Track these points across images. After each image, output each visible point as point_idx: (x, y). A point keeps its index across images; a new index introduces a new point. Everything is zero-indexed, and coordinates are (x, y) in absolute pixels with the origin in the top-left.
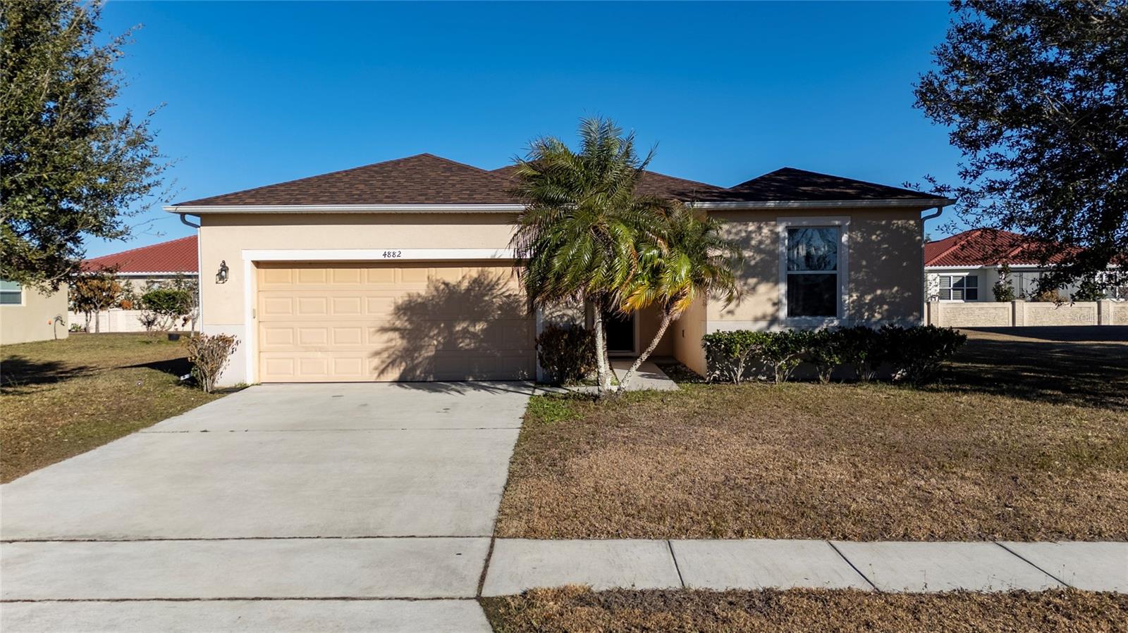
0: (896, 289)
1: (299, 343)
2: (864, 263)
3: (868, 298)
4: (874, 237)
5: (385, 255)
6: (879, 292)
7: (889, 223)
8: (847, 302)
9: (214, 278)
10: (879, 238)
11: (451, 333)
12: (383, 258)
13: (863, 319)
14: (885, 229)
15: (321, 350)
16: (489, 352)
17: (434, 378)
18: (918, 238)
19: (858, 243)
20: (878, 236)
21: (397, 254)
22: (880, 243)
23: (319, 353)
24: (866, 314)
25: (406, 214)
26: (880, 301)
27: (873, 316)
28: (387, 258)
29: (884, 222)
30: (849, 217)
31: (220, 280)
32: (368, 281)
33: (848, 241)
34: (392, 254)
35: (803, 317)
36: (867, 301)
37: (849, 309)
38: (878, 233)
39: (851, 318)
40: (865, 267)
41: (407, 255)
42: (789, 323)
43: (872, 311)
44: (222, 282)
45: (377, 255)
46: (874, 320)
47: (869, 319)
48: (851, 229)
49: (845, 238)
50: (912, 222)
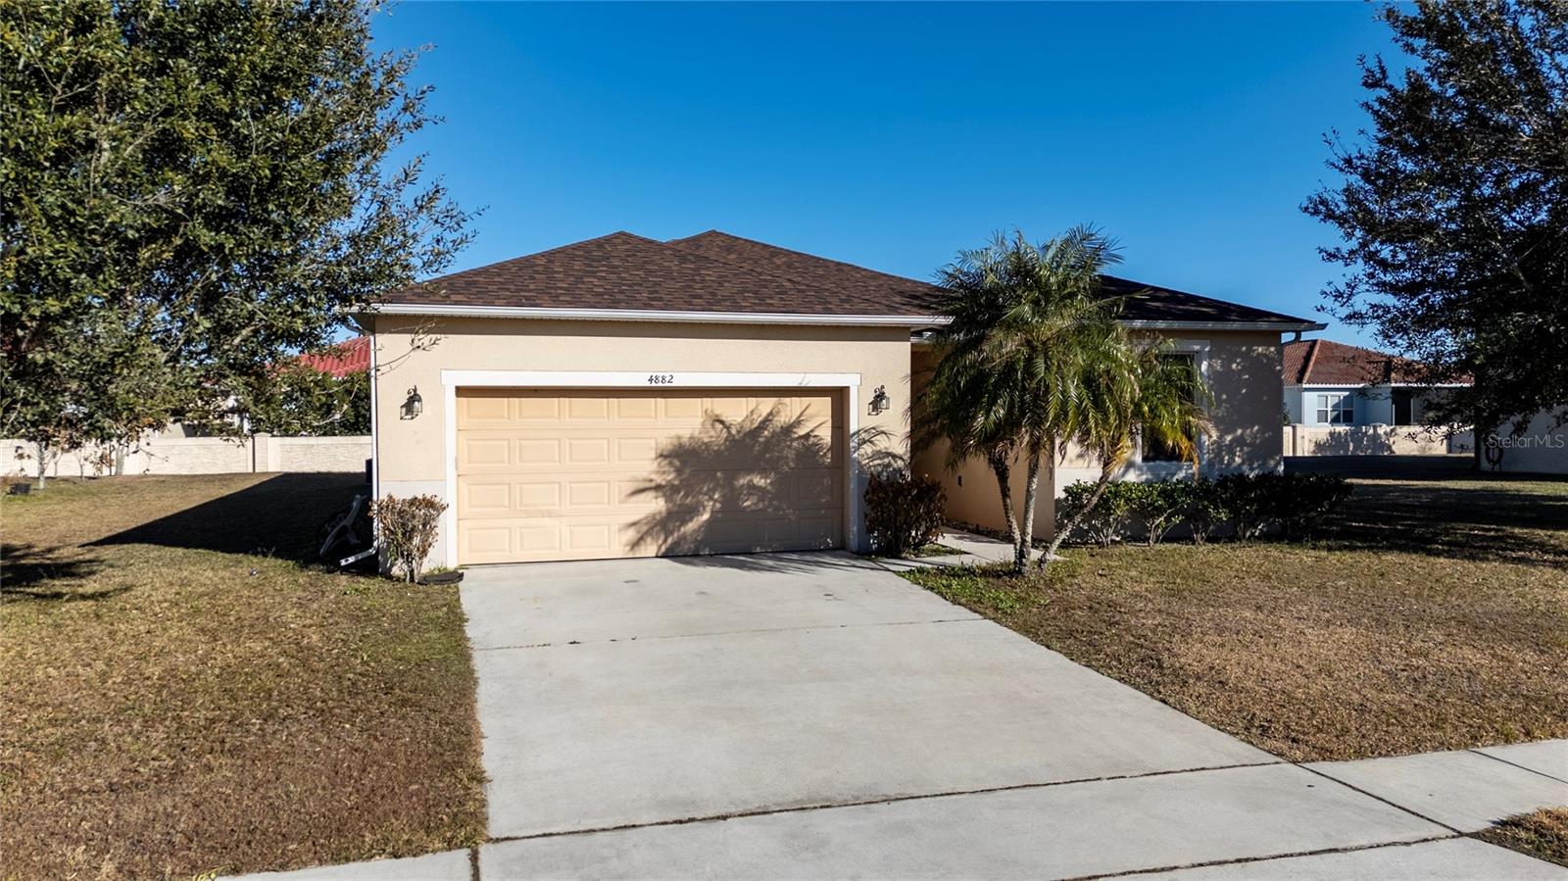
0: (1256, 428)
1: (518, 504)
2: (1224, 397)
3: (1229, 438)
4: (1234, 366)
5: (651, 380)
6: (1239, 432)
7: (1250, 350)
8: (1207, 443)
9: (398, 411)
10: (1239, 367)
11: (733, 488)
12: (648, 384)
13: (1223, 463)
14: (1246, 356)
15: (550, 514)
16: (781, 513)
17: (711, 550)
18: (1278, 368)
19: (1218, 371)
20: (1238, 364)
21: (667, 379)
22: (1240, 373)
23: (548, 519)
24: (1226, 458)
25: (681, 323)
26: (1239, 441)
27: (1234, 460)
28: (654, 384)
29: (1244, 349)
30: (1208, 342)
31: (406, 415)
32: (619, 416)
33: (1208, 370)
34: (660, 379)
35: (1158, 462)
36: (1227, 442)
37: (1208, 452)
38: (1238, 361)
39: (1211, 463)
40: (1225, 401)
41: (681, 380)
42: (1145, 469)
43: (1232, 454)
44: (410, 417)
45: (641, 380)
46: (1234, 465)
47: (1229, 464)
48: (1211, 356)
49: (1204, 366)
50: (1272, 349)
